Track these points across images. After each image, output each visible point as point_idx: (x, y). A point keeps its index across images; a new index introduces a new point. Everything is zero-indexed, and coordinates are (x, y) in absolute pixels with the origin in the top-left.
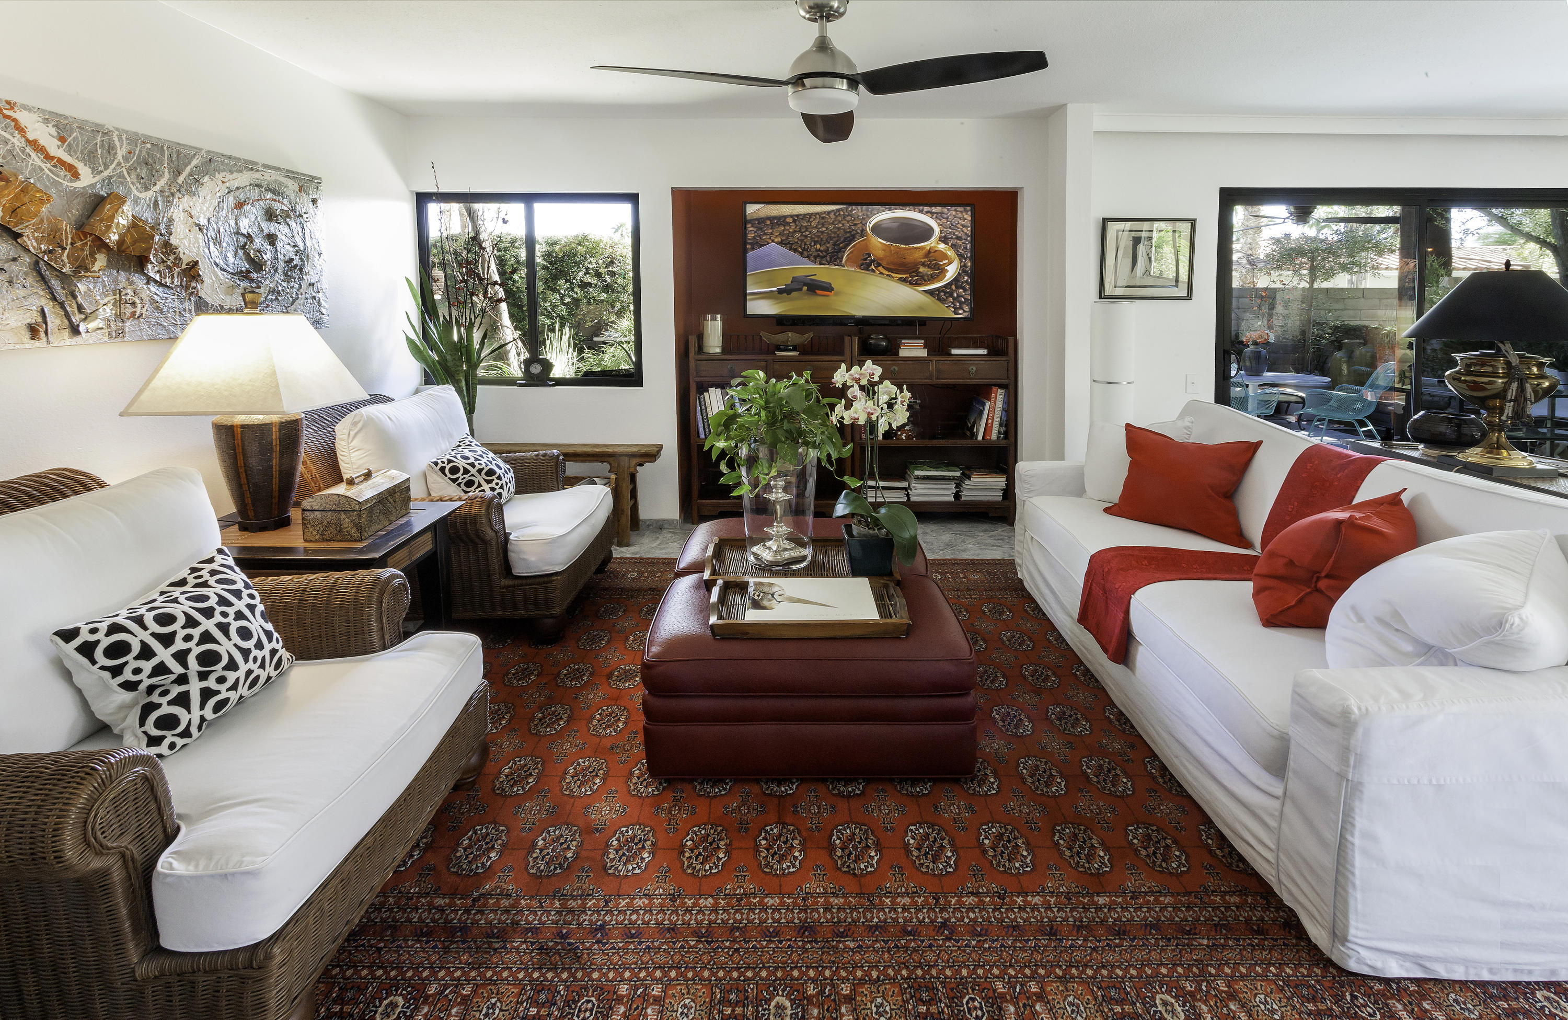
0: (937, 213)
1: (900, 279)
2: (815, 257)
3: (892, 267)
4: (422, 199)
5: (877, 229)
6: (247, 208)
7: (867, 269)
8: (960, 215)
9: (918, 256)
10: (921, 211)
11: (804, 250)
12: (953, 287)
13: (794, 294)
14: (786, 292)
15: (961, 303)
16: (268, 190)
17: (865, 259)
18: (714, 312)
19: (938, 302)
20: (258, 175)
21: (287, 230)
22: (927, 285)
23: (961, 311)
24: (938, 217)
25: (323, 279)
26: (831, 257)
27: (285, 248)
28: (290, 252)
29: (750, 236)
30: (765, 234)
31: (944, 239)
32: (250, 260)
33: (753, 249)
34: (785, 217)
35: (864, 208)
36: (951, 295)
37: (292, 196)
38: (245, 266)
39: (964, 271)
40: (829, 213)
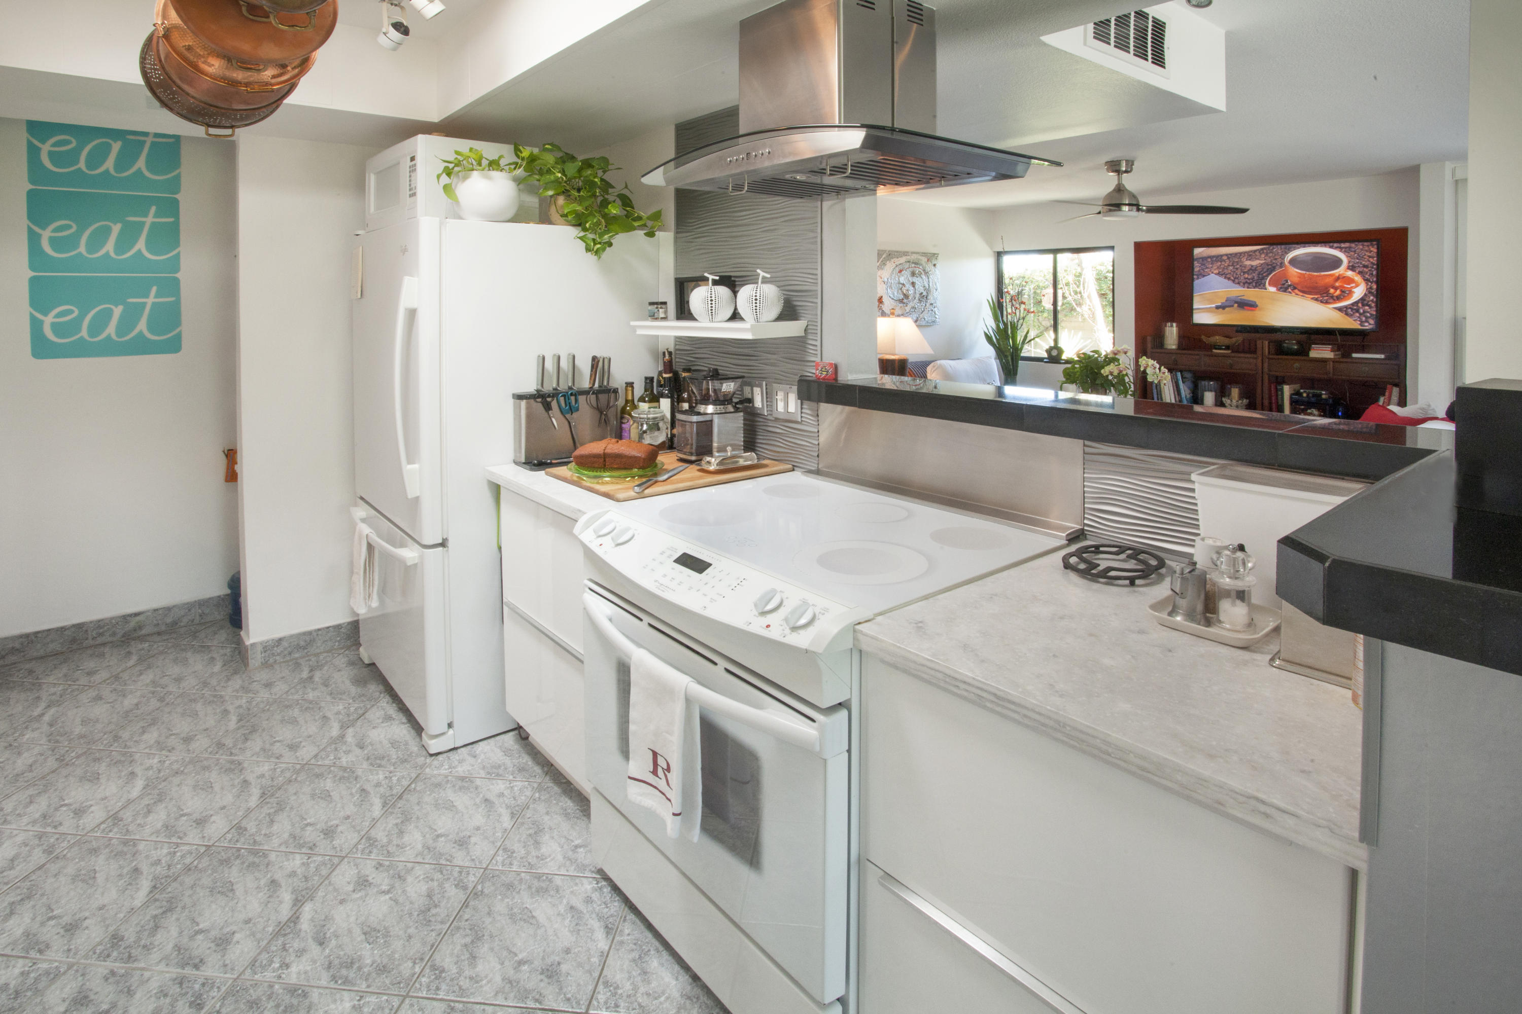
0: (1346, 248)
1: (1312, 299)
2: (1244, 284)
3: (1305, 289)
4: (999, 255)
5: (1293, 262)
6: (903, 272)
7: (1285, 291)
8: (1367, 248)
9: (1329, 281)
10: (1331, 247)
11: (1235, 278)
12: (1360, 305)
13: (1227, 309)
14: (1222, 307)
15: (1367, 317)
16: (913, 263)
17: (1284, 284)
18: (1172, 321)
19: (1346, 316)
20: (909, 257)
21: (921, 280)
22: (1335, 303)
23: (1366, 324)
24: (1345, 251)
25: (938, 302)
26: (1256, 283)
27: (920, 288)
28: (922, 289)
29: (1196, 269)
30: (1207, 268)
31: (1352, 268)
32: (904, 295)
33: (1198, 278)
34: (1222, 256)
35: (1283, 246)
36: (1357, 311)
37: (924, 264)
38: (902, 297)
39: (1370, 292)
40: (1255, 251)
